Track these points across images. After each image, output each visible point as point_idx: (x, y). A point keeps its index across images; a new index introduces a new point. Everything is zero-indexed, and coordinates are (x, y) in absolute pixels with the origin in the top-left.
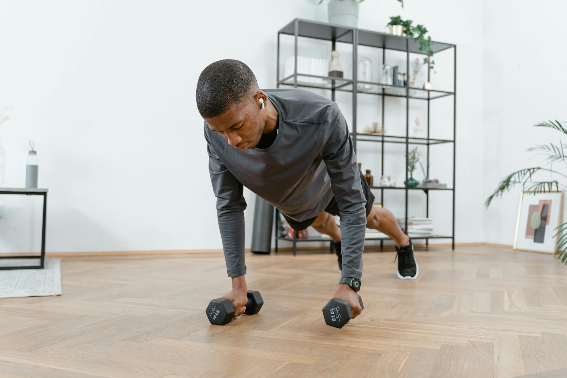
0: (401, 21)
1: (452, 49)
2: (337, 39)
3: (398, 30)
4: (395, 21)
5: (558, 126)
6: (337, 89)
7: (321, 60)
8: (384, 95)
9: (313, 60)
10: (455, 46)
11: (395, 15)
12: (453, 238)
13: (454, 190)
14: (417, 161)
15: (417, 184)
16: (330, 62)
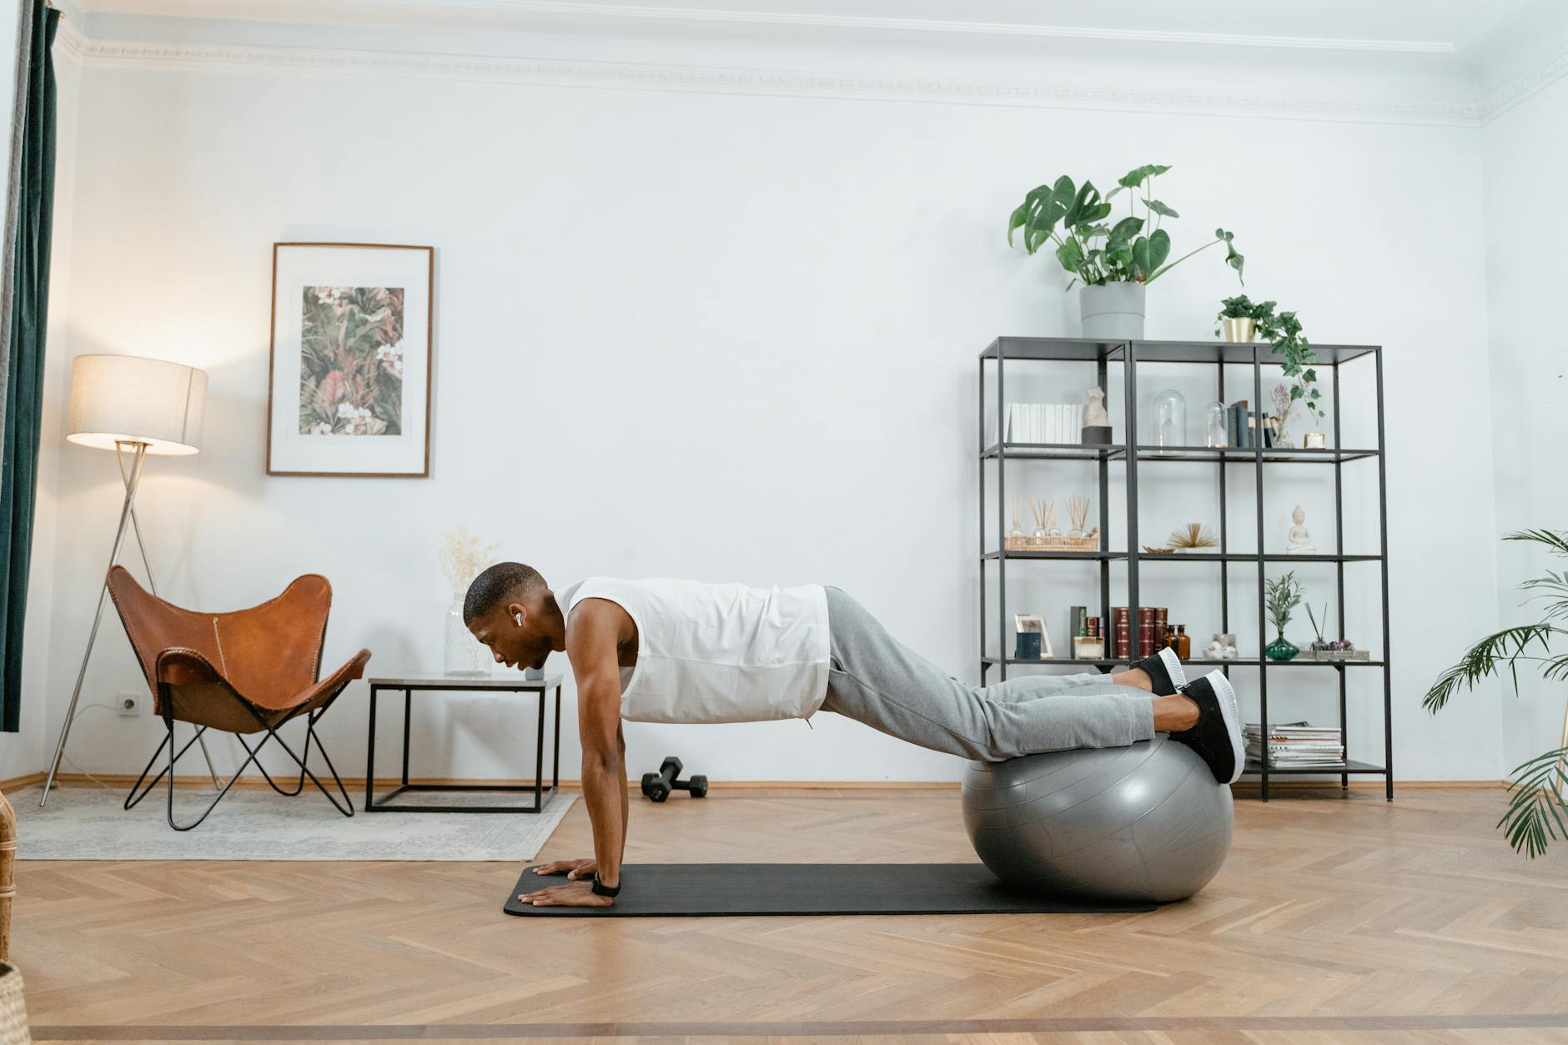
0: (1247, 308)
1: (1373, 355)
2: (1110, 357)
3: (1241, 330)
4: (1236, 309)
5: (1552, 540)
6: (1109, 458)
7: (1066, 406)
8: (1222, 460)
9: (1050, 407)
10: (1378, 350)
11: (1235, 296)
12: (1388, 771)
13: (1386, 664)
14: (1296, 602)
15: (1296, 652)
16: (1086, 409)
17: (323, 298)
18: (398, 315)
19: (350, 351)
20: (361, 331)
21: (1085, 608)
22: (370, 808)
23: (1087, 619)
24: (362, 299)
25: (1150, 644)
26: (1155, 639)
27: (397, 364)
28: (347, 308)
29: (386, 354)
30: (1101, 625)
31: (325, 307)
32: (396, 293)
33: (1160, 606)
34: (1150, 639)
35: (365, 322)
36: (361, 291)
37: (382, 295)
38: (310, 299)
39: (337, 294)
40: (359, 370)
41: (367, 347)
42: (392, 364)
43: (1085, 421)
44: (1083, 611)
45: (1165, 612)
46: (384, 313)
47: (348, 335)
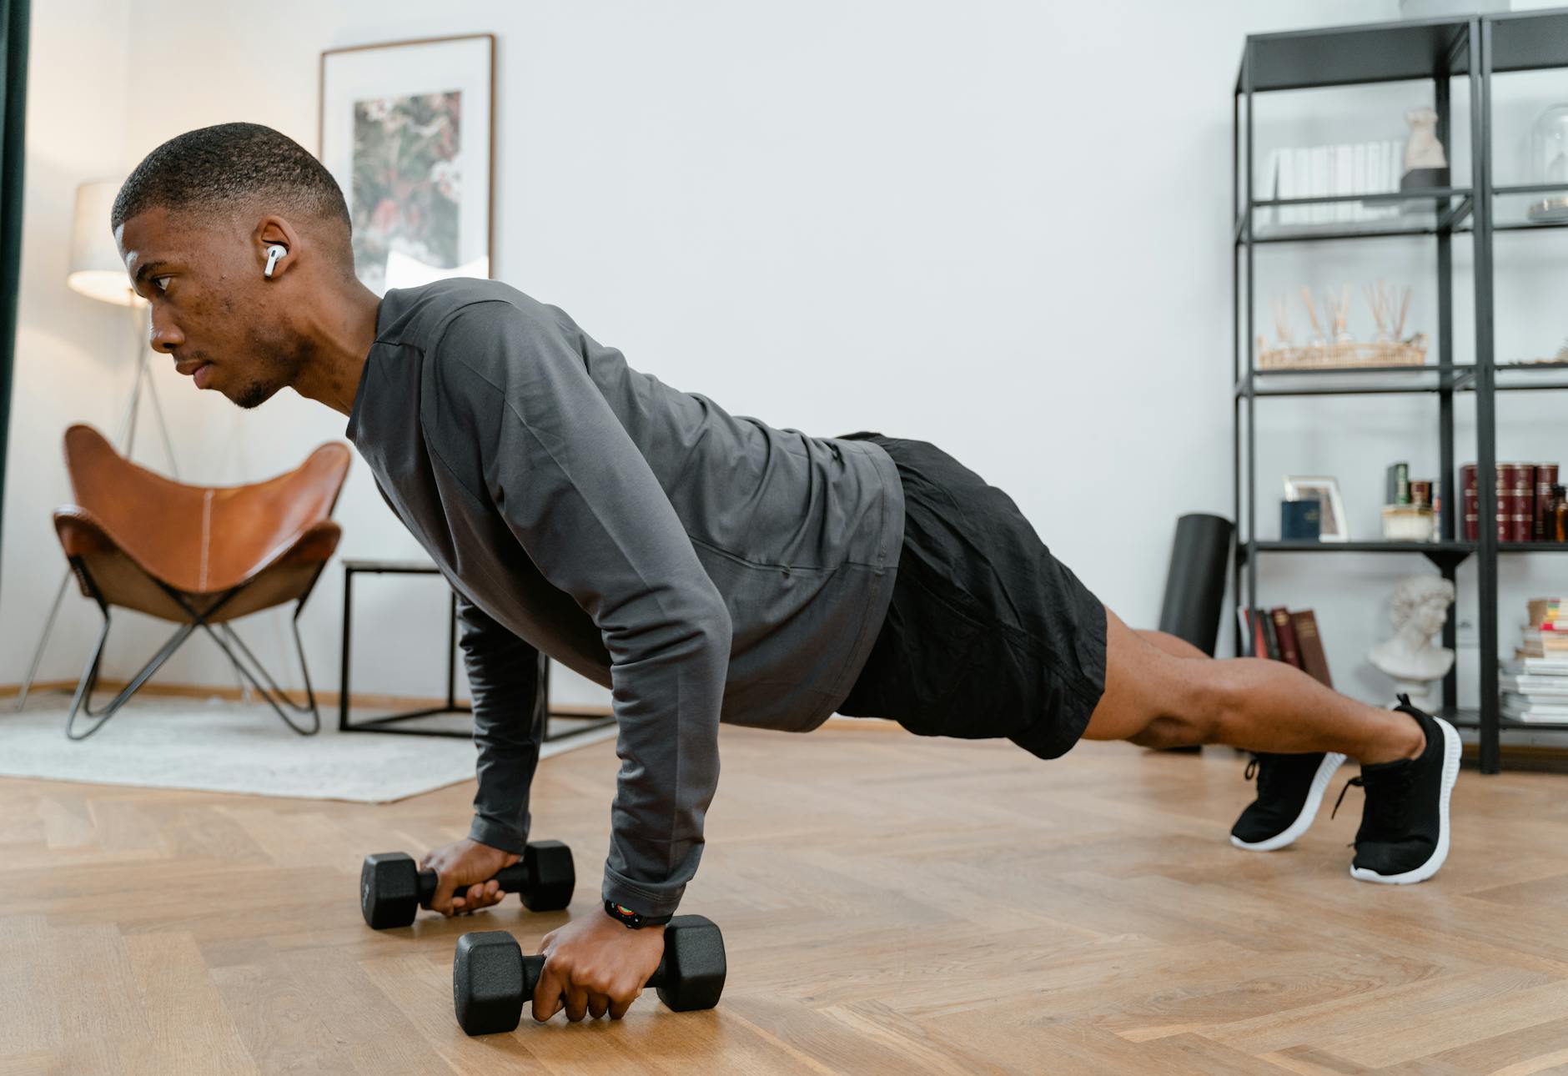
16: (1406, 141)
17: (374, 114)
18: (455, 123)
19: (403, 174)
20: (415, 148)
21: (1406, 466)
22: (345, 727)
23: (1409, 485)
24: (417, 109)
25: (1525, 523)
26: (1534, 513)
27: (455, 186)
28: (401, 121)
29: (443, 175)
30: (1436, 491)
31: (377, 124)
32: (453, 97)
33: (1543, 460)
34: (1525, 512)
35: (418, 137)
36: (415, 100)
37: (437, 102)
38: (361, 116)
39: (389, 106)
40: (414, 197)
41: (420, 167)
42: (448, 186)
43: (1404, 161)
44: (1401, 471)
45: (1554, 471)
46: (439, 125)
47: (403, 153)
